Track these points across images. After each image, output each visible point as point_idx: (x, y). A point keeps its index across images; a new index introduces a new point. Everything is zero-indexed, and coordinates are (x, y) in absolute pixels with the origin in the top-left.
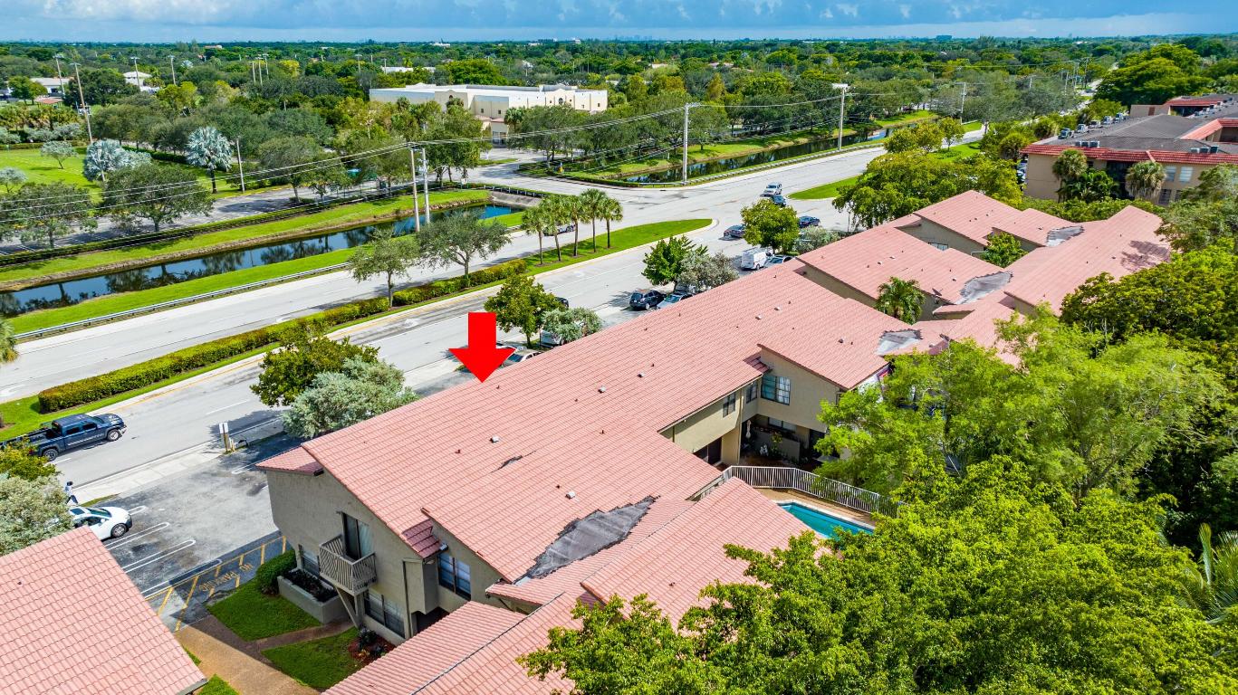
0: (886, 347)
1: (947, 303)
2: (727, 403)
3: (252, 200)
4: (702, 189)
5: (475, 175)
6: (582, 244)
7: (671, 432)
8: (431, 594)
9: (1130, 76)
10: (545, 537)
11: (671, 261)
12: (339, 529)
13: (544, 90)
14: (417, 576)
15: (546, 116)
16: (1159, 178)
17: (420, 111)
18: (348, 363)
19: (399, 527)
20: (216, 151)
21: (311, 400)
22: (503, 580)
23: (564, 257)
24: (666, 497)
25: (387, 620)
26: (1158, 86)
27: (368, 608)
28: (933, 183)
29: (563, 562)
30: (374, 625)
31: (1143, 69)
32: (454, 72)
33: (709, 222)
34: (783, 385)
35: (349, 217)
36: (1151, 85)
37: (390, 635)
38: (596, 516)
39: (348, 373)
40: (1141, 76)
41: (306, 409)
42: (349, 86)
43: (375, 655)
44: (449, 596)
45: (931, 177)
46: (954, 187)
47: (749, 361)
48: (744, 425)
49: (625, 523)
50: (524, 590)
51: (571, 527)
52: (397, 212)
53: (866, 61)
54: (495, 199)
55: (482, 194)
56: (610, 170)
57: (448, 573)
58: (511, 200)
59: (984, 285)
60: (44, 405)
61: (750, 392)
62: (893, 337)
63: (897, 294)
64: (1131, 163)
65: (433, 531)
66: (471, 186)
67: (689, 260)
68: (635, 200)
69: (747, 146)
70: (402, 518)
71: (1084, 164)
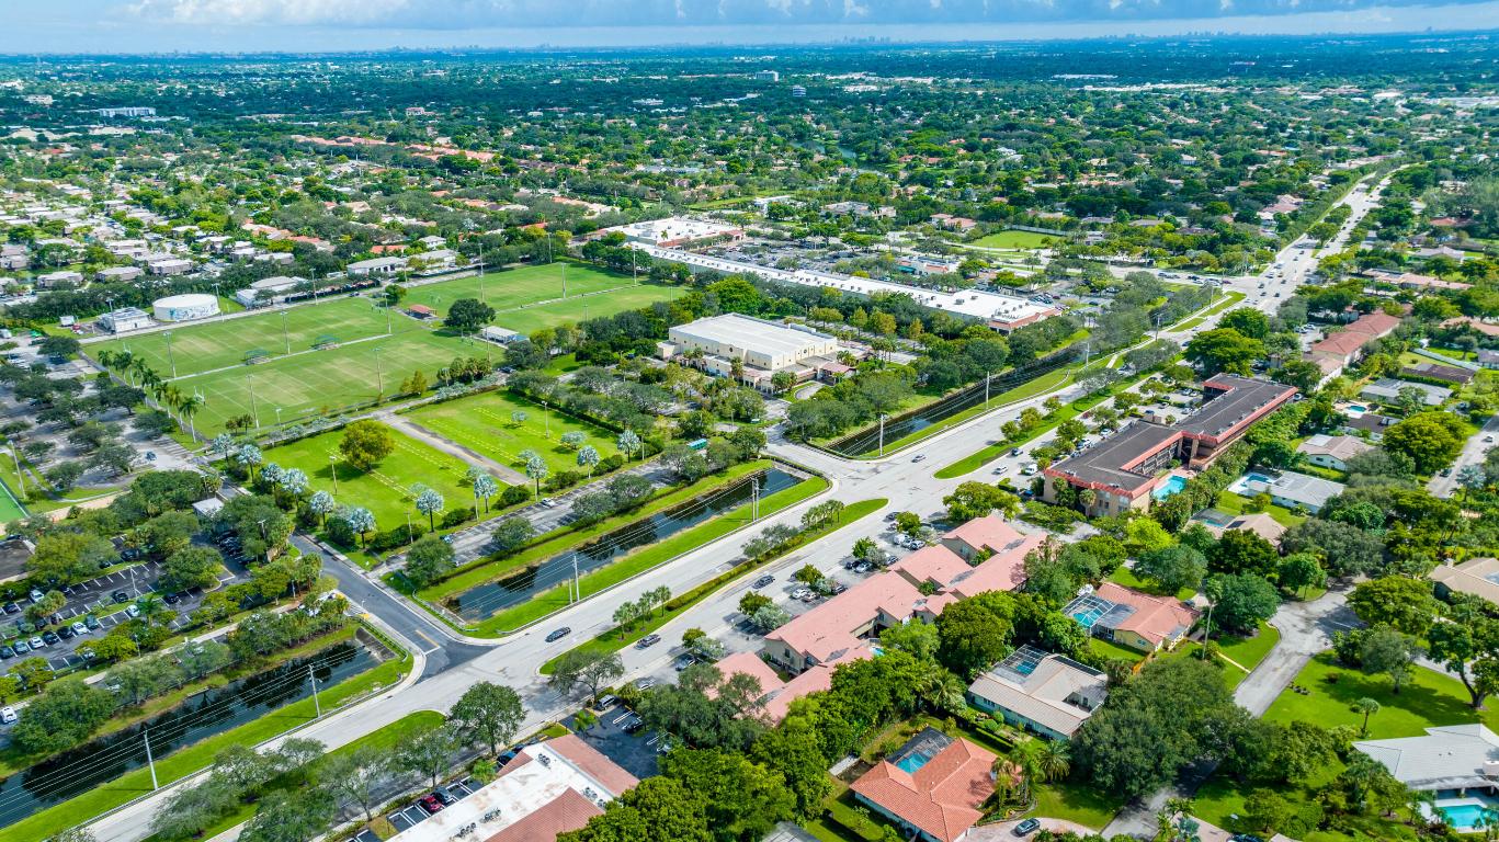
1: (943, 587)
2: (869, 622)
3: (652, 470)
4: (888, 462)
5: (765, 450)
6: (826, 519)
7: (853, 631)
8: (806, 666)
9: (1207, 340)
10: (828, 655)
11: (861, 547)
12: (785, 651)
14: (803, 662)
16: (1091, 499)
18: (767, 604)
20: (633, 444)
21: (759, 615)
22: (821, 662)
24: (851, 647)
25: (794, 670)
26: (1222, 354)
29: (831, 660)
30: (791, 671)
32: (720, 292)
33: (886, 501)
34: (885, 616)
35: (708, 487)
36: (1217, 351)
38: (838, 651)
39: (767, 606)
40: (1213, 343)
41: (759, 618)
44: (809, 665)
47: (875, 610)
48: (874, 627)
49: (842, 653)
50: (825, 664)
51: (832, 653)
54: (776, 467)
55: (769, 464)
56: (838, 434)
57: (809, 662)
58: (785, 470)
59: (961, 578)
60: (669, 608)
61: (876, 619)
62: (919, 602)
63: (925, 586)
64: (1083, 489)
65: (806, 653)
66: (763, 458)
67: (869, 550)
68: (852, 474)
69: (928, 398)
70: (801, 651)
71: (1066, 485)
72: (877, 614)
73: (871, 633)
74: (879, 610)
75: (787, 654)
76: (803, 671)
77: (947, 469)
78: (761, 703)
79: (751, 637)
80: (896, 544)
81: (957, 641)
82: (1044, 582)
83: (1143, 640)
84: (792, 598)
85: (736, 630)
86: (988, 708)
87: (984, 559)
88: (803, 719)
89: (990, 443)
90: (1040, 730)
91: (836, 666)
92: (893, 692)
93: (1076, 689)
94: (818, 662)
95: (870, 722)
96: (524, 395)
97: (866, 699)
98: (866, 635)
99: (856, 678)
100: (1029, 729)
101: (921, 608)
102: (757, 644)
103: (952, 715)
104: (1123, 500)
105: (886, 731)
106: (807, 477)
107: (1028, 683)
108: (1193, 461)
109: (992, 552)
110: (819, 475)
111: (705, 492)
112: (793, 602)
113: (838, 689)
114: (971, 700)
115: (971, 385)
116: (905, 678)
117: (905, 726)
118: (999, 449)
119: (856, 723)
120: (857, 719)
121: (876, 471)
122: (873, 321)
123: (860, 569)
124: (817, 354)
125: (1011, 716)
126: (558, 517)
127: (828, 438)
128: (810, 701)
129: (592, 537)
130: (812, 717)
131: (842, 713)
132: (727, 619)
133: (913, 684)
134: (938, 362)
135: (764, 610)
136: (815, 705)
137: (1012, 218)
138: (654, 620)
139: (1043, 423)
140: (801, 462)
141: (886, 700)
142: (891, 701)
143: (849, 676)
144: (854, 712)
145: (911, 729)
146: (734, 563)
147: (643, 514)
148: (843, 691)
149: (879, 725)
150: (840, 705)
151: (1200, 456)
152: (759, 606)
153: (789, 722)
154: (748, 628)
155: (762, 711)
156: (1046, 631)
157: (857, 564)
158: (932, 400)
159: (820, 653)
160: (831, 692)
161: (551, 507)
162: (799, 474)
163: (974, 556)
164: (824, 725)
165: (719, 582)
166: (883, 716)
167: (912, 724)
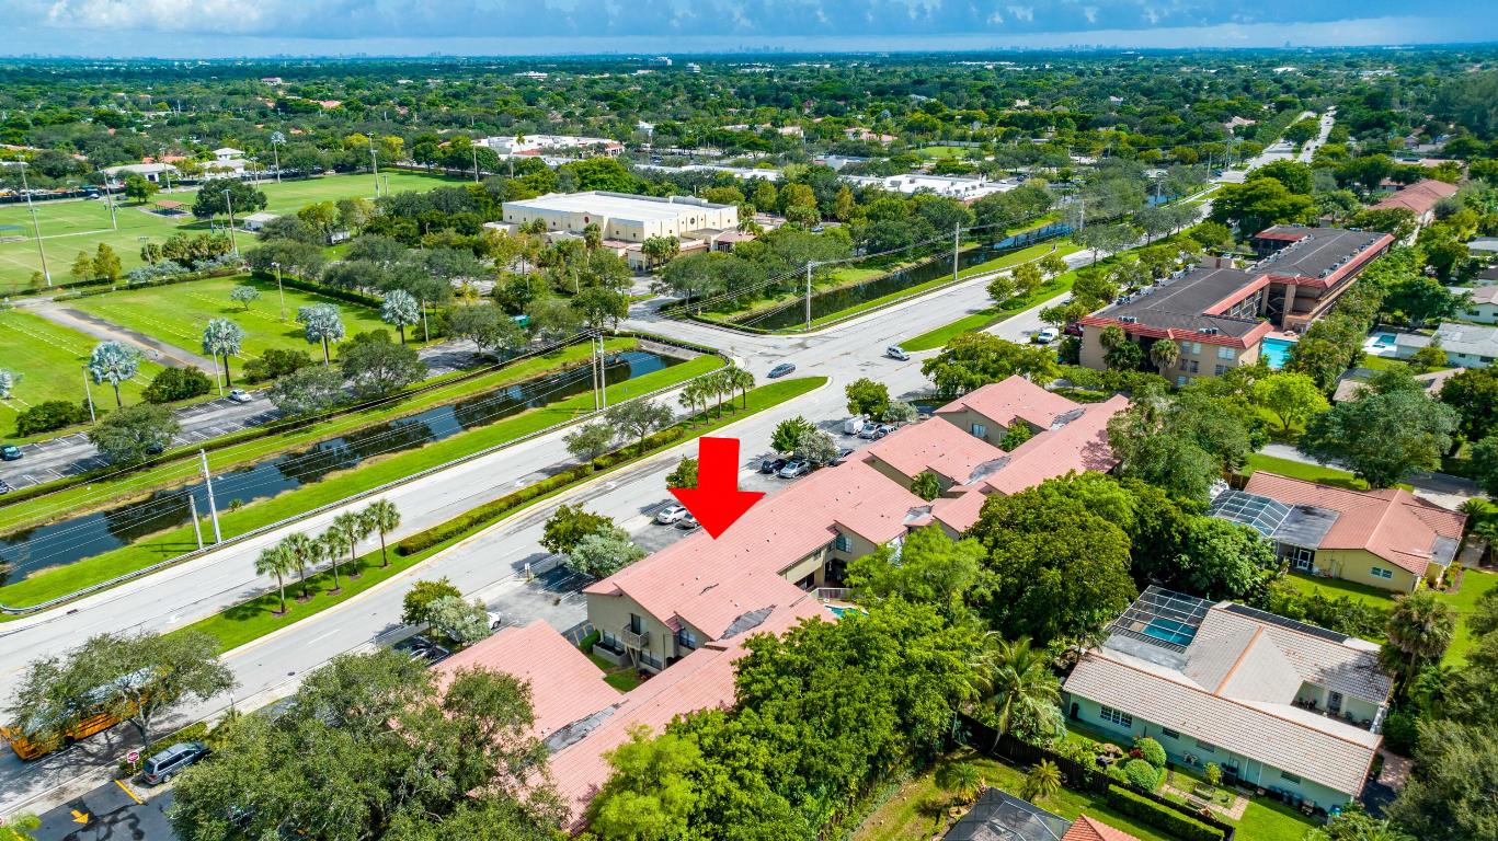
0: (909, 520)
1: (958, 484)
2: (816, 554)
3: (438, 352)
4: (822, 336)
5: (625, 325)
6: (723, 405)
7: (783, 572)
8: (677, 649)
9: (1240, 195)
10: (728, 623)
11: (790, 437)
12: (629, 621)
13: (674, 202)
14: (670, 642)
15: (686, 265)
16: (1172, 354)
17: (565, 248)
18: (599, 528)
19: (663, 619)
20: (407, 310)
21: (582, 552)
22: (712, 640)
23: (711, 420)
24: (780, 605)
25: (652, 662)
26: (1263, 208)
27: (641, 657)
28: (994, 362)
29: (736, 633)
30: (644, 666)
31: (1252, 189)
32: (579, 172)
33: (824, 380)
34: (848, 541)
35: (527, 372)
36: (1259, 206)
37: (652, 669)
38: (749, 614)
39: (599, 533)
40: (1251, 196)
41: (581, 557)
42: (479, 195)
43: (648, 678)
44: (684, 650)
45: (993, 356)
46: (1009, 367)
47: (829, 529)
48: (827, 565)
49: (761, 617)
50: (721, 643)
51: (738, 619)
52: (565, 365)
53: (1014, 128)
54: (644, 348)
55: (632, 343)
56: (741, 309)
57: (684, 639)
58: (659, 349)
59: (988, 469)
60: (403, 551)
61: (829, 547)
62: (915, 512)
63: (923, 482)
64: (1155, 340)
65: (678, 621)
66: (622, 335)
67: (803, 437)
68: (765, 350)
69: (870, 271)
70: (664, 615)
71: (1122, 337)
72: (831, 537)
73: (820, 578)
74: (836, 528)
75: (635, 627)
76: (671, 661)
77: (915, 340)
78: (535, 756)
79: (564, 597)
80: (849, 434)
81: (1030, 573)
82: (1159, 467)
83: (1385, 567)
84: (658, 523)
85: (534, 587)
86: (1120, 730)
87: (1023, 440)
88: (652, 801)
89: (971, 312)
90: (1262, 780)
91: (747, 644)
92: (903, 705)
93: (1310, 675)
94: (704, 640)
95: (842, 787)
96: (272, 278)
97: (836, 727)
98: (808, 582)
99: (804, 672)
100: (1233, 779)
101: (924, 520)
102: (574, 612)
103: (1050, 756)
104: (1225, 353)
105: (880, 809)
106: (692, 356)
107: (1192, 667)
108: (1289, 318)
109: (1034, 430)
110: (713, 352)
111: (521, 378)
112: (659, 531)
113: (754, 703)
114: (1073, 712)
115: (925, 260)
116: (930, 666)
117: (927, 788)
118: (987, 318)
119: (810, 802)
120: (812, 788)
121: (803, 346)
122: (786, 195)
123: (789, 471)
124: (709, 226)
125: (1179, 747)
126: (247, 417)
127: (727, 313)
128: (672, 744)
129: (300, 443)
130: (680, 790)
131: (768, 773)
132: (519, 567)
133: (952, 679)
134: (881, 223)
135: (595, 542)
136: (687, 753)
137: (939, 132)
138: (366, 574)
139: (1042, 290)
140: (684, 339)
141: (884, 728)
142: (898, 728)
143: (783, 669)
144: (802, 770)
145: (942, 797)
146: (551, 472)
147: (406, 409)
148: (770, 708)
149: (862, 793)
150: (763, 751)
151: (1296, 311)
152: (582, 534)
153: (611, 813)
154: (560, 580)
155: (535, 779)
156: (1196, 556)
157: (781, 464)
158: (876, 274)
159: (710, 621)
160: (734, 714)
161: (243, 403)
162: (680, 353)
163: (1001, 435)
164: (715, 814)
165: (516, 502)
166: (878, 768)
167: (942, 782)
